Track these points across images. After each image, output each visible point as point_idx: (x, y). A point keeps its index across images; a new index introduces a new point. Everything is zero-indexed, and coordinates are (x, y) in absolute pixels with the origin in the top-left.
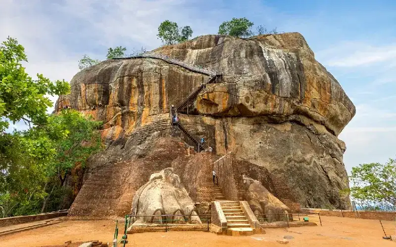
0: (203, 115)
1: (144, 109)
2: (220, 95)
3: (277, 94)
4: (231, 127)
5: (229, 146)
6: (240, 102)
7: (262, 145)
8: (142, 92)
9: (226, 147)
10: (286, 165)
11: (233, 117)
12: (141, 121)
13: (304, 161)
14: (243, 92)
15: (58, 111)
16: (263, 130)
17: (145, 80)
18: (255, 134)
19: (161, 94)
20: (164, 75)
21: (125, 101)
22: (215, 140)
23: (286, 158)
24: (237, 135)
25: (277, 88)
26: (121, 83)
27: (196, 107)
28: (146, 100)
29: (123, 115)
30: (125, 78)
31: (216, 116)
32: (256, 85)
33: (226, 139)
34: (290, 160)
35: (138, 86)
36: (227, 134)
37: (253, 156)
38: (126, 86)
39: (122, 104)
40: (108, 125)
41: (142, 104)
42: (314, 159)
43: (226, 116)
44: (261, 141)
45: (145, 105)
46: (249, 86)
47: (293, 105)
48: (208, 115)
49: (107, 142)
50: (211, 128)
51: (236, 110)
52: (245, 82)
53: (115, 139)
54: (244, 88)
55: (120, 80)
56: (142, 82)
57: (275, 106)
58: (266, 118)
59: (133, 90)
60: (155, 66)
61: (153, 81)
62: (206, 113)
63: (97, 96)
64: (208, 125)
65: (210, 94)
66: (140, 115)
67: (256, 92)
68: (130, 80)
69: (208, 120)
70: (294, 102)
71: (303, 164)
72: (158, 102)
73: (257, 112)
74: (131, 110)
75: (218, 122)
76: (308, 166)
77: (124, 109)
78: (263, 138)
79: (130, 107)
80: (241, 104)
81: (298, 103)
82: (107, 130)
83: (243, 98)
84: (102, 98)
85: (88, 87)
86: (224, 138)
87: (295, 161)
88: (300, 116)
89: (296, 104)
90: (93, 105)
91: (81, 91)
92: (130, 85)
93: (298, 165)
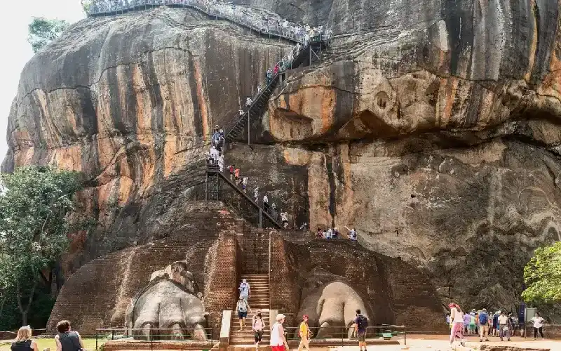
0: (285, 143)
1: (167, 139)
2: (315, 95)
3: (464, 75)
4: (346, 166)
5: (339, 208)
6: (363, 107)
7: (416, 200)
8: (157, 101)
9: (333, 212)
10: (471, 240)
11: (352, 142)
12: (163, 166)
13: (522, 228)
14: (371, 82)
15: (14, 151)
16: (425, 165)
17: (158, 70)
18: (404, 177)
19: (196, 101)
20: (199, 53)
21: (128, 124)
22: (306, 198)
23: (475, 226)
24: (358, 183)
25: (465, 58)
26: (113, 83)
27: (267, 128)
28: (167, 119)
29: (129, 153)
30: (119, 68)
31: (311, 144)
32: (405, 58)
33: (332, 194)
34: (484, 229)
35: (148, 87)
36: (337, 182)
37: (391, 225)
38: (123, 89)
39: (122, 130)
40: (106, 176)
41: (160, 127)
42: (551, 224)
43: (337, 143)
44: (415, 193)
45: (168, 129)
46: (388, 65)
47: (508, 99)
48: (294, 144)
49: (109, 210)
50: (301, 172)
51: (359, 125)
52: (376, 56)
53: (123, 204)
54: (374, 71)
55: (108, 74)
56: (153, 76)
57: (455, 108)
58: (435, 138)
59: (139, 97)
60: (177, 31)
61: (175, 71)
62: (290, 139)
63: (72, 118)
64: (293, 166)
65: (291, 97)
66: (160, 152)
67: (403, 78)
68: (129, 73)
69: (293, 156)
70: (511, 90)
71: (518, 235)
72: (192, 120)
73: (408, 127)
74: (142, 143)
75: (317, 156)
76: (533, 240)
77: (130, 141)
78: (422, 184)
79: (140, 137)
80: (367, 111)
81: (524, 91)
82: (105, 186)
83: (372, 96)
84: (82, 120)
85: (52, 97)
86: (329, 192)
87: (498, 230)
88: (532, 124)
89: (519, 95)
90: (69, 137)
91: (40, 106)
92: (131, 85)
93: (503, 239)
